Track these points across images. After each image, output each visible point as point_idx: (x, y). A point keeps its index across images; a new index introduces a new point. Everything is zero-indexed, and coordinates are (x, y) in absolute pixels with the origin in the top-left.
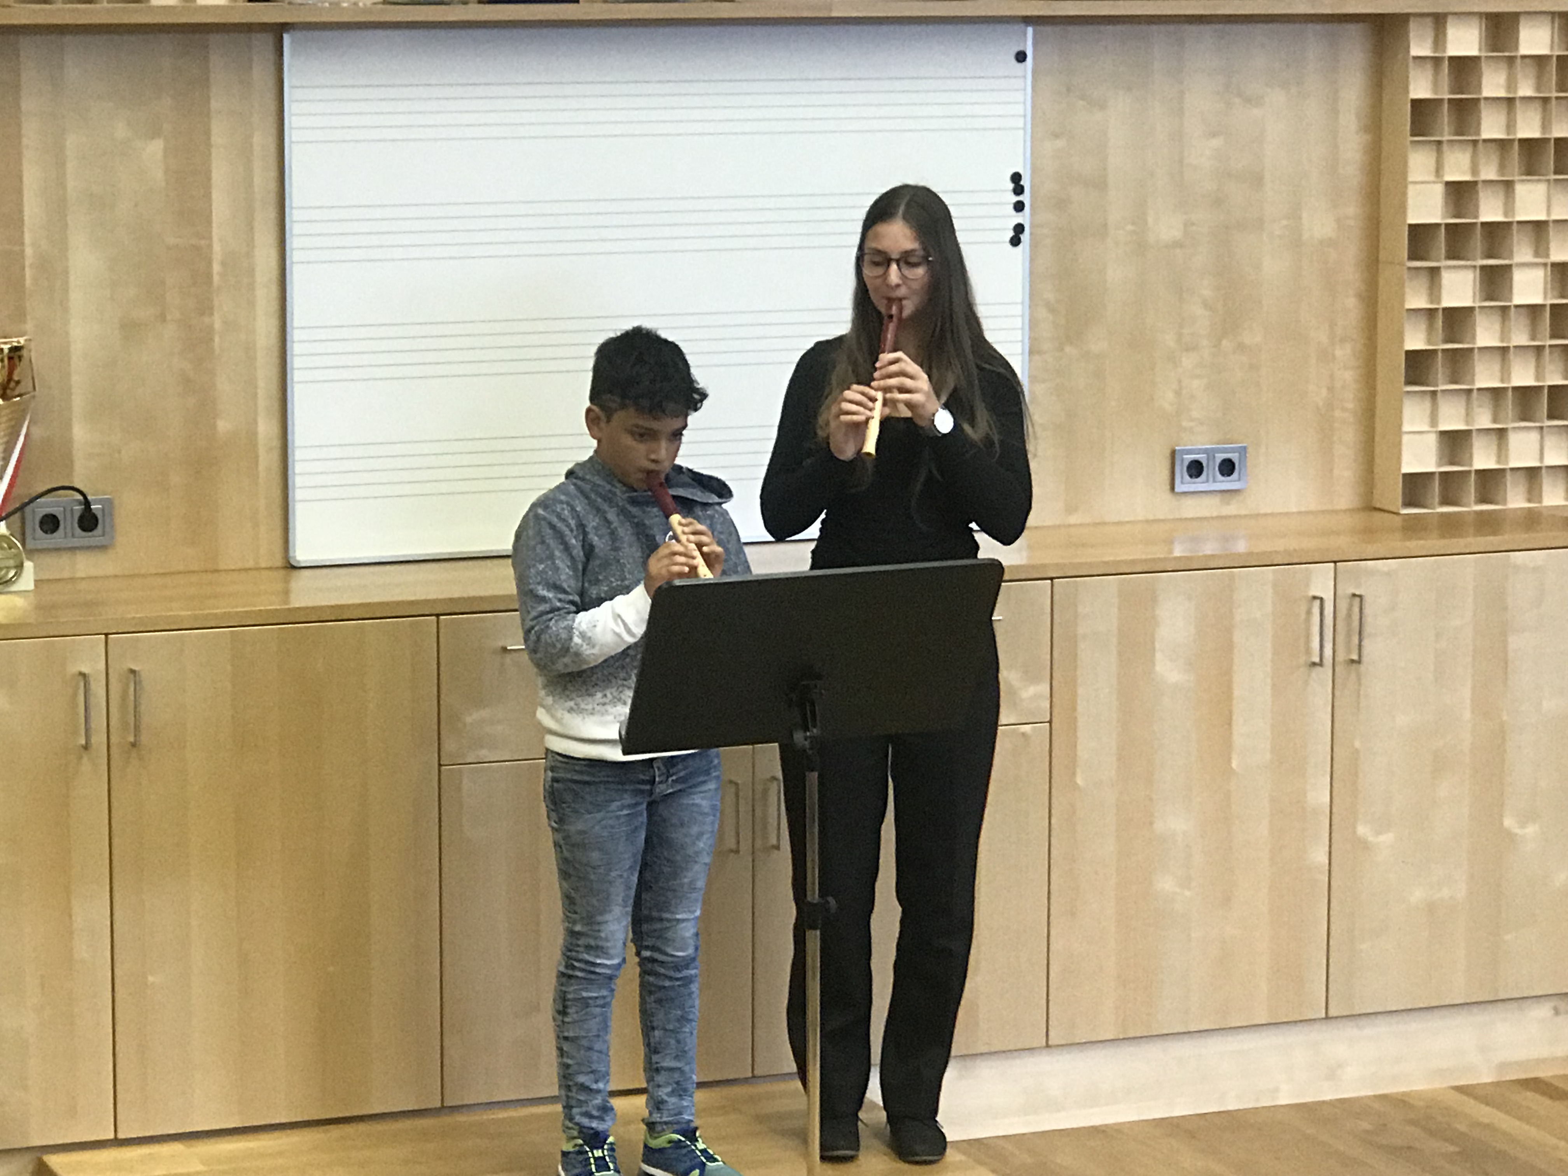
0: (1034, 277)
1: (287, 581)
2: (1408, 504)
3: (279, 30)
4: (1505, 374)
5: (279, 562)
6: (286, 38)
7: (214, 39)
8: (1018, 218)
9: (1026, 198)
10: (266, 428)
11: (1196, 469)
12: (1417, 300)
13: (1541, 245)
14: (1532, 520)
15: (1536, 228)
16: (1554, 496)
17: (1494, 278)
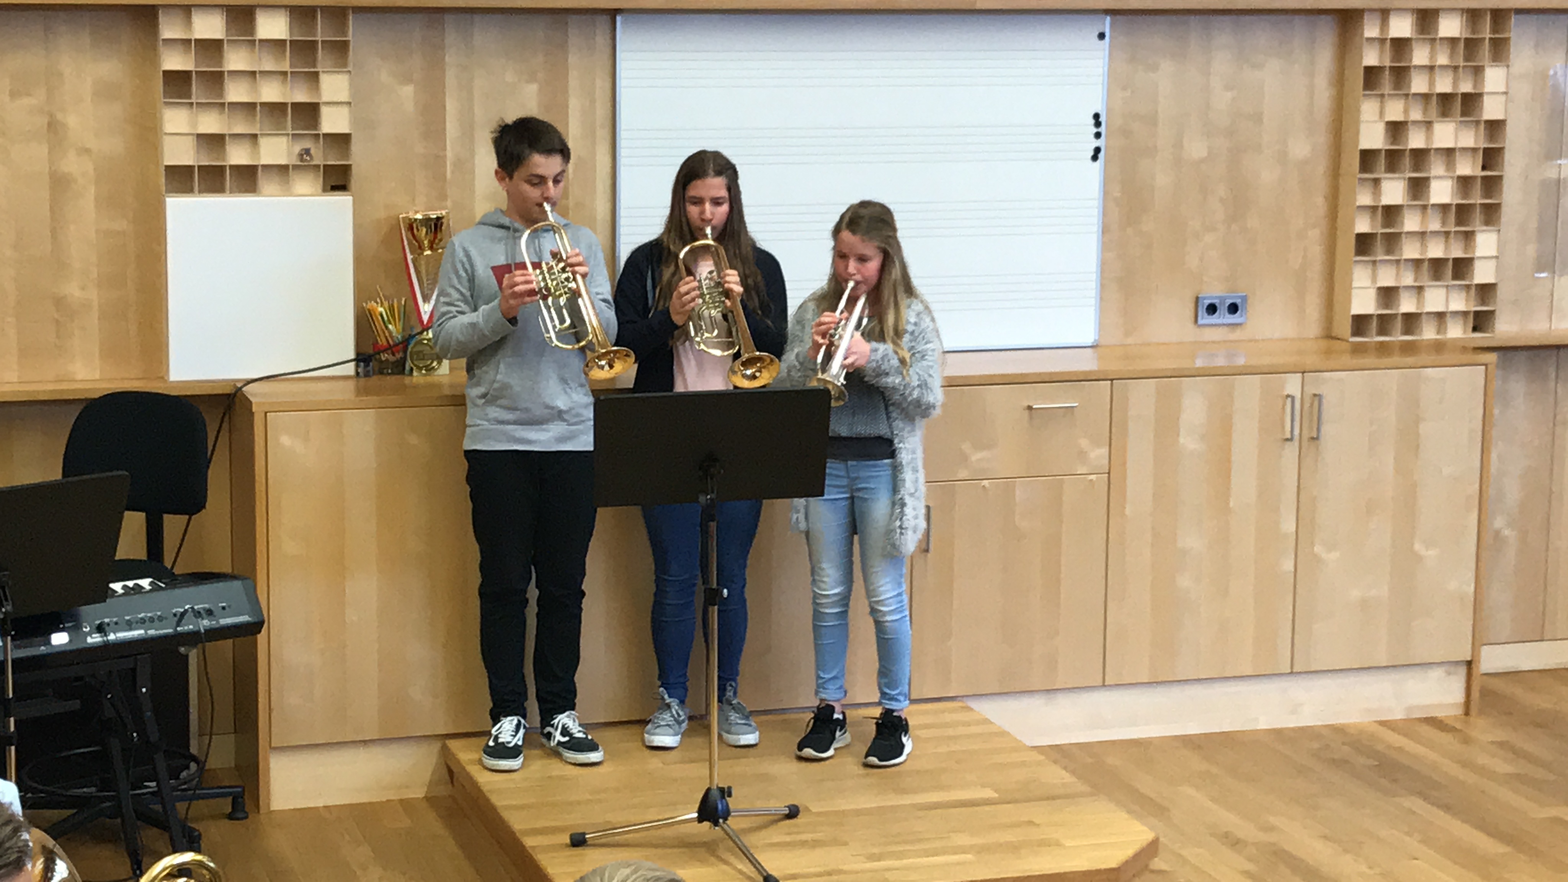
0: (1106, 182)
2: (1355, 334)
3: (614, 13)
4: (1424, 249)
6: (619, 18)
7: (573, 17)
8: (1097, 143)
11: (1212, 309)
12: (1365, 199)
13: (1450, 164)
14: (1439, 347)
15: (1449, 153)
16: (1456, 331)
17: (1418, 187)
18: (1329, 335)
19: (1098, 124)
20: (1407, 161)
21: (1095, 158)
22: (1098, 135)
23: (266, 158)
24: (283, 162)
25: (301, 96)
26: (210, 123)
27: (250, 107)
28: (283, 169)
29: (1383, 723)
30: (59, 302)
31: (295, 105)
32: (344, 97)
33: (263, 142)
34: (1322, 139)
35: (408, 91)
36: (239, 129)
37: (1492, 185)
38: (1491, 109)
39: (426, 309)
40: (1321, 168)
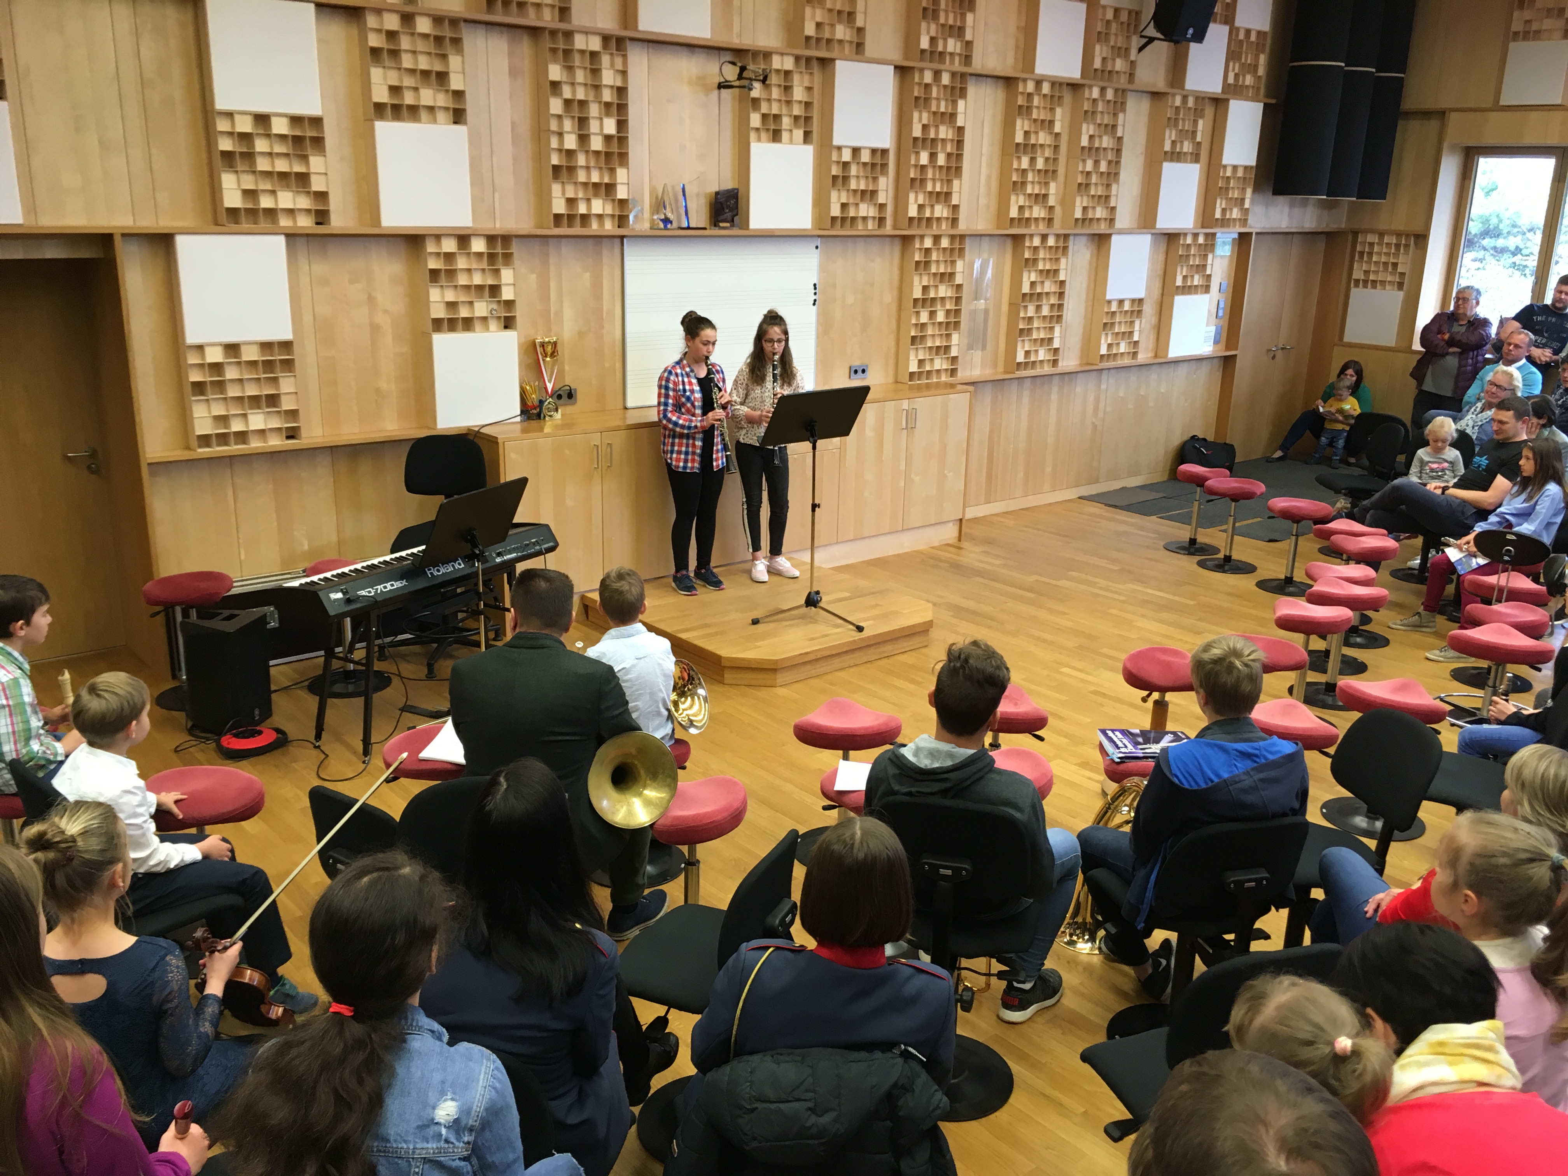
0: (819, 315)
1: (625, 413)
2: (910, 380)
3: (622, 238)
4: (934, 342)
5: (622, 407)
6: (625, 240)
7: (604, 240)
8: (815, 297)
9: (817, 291)
10: (618, 365)
11: (856, 372)
12: (914, 321)
13: (943, 305)
14: (938, 385)
15: (943, 299)
16: (944, 378)
17: (932, 314)
18: (896, 382)
19: (815, 289)
20: (929, 302)
21: (814, 304)
22: (815, 294)
23: (478, 313)
24: (485, 315)
25: (490, 281)
26: (450, 296)
27: (467, 287)
28: (484, 319)
29: (932, 548)
30: (378, 390)
31: (490, 286)
32: (512, 281)
33: (476, 305)
34: (895, 293)
35: (533, 277)
36: (462, 298)
37: (957, 312)
38: (958, 280)
39: (550, 386)
40: (894, 307)
